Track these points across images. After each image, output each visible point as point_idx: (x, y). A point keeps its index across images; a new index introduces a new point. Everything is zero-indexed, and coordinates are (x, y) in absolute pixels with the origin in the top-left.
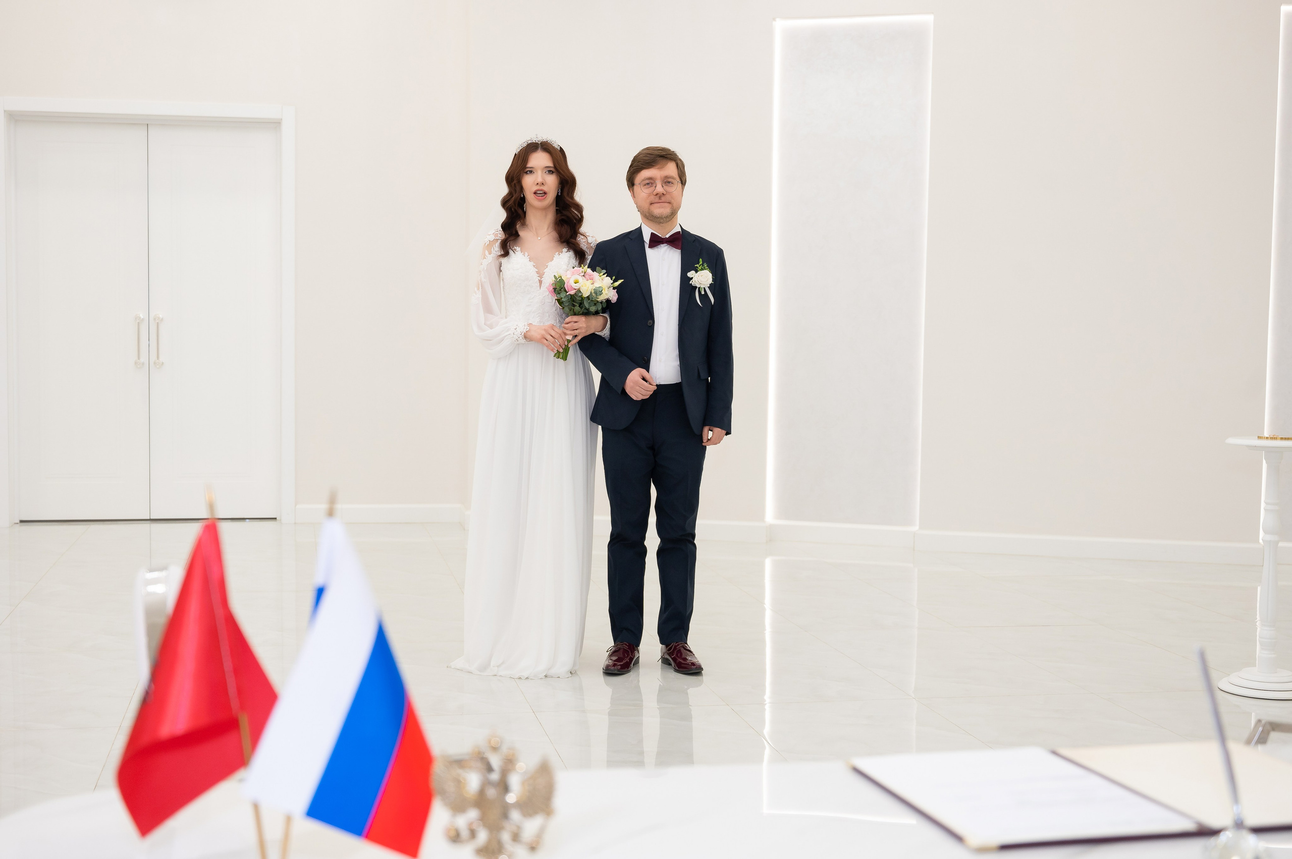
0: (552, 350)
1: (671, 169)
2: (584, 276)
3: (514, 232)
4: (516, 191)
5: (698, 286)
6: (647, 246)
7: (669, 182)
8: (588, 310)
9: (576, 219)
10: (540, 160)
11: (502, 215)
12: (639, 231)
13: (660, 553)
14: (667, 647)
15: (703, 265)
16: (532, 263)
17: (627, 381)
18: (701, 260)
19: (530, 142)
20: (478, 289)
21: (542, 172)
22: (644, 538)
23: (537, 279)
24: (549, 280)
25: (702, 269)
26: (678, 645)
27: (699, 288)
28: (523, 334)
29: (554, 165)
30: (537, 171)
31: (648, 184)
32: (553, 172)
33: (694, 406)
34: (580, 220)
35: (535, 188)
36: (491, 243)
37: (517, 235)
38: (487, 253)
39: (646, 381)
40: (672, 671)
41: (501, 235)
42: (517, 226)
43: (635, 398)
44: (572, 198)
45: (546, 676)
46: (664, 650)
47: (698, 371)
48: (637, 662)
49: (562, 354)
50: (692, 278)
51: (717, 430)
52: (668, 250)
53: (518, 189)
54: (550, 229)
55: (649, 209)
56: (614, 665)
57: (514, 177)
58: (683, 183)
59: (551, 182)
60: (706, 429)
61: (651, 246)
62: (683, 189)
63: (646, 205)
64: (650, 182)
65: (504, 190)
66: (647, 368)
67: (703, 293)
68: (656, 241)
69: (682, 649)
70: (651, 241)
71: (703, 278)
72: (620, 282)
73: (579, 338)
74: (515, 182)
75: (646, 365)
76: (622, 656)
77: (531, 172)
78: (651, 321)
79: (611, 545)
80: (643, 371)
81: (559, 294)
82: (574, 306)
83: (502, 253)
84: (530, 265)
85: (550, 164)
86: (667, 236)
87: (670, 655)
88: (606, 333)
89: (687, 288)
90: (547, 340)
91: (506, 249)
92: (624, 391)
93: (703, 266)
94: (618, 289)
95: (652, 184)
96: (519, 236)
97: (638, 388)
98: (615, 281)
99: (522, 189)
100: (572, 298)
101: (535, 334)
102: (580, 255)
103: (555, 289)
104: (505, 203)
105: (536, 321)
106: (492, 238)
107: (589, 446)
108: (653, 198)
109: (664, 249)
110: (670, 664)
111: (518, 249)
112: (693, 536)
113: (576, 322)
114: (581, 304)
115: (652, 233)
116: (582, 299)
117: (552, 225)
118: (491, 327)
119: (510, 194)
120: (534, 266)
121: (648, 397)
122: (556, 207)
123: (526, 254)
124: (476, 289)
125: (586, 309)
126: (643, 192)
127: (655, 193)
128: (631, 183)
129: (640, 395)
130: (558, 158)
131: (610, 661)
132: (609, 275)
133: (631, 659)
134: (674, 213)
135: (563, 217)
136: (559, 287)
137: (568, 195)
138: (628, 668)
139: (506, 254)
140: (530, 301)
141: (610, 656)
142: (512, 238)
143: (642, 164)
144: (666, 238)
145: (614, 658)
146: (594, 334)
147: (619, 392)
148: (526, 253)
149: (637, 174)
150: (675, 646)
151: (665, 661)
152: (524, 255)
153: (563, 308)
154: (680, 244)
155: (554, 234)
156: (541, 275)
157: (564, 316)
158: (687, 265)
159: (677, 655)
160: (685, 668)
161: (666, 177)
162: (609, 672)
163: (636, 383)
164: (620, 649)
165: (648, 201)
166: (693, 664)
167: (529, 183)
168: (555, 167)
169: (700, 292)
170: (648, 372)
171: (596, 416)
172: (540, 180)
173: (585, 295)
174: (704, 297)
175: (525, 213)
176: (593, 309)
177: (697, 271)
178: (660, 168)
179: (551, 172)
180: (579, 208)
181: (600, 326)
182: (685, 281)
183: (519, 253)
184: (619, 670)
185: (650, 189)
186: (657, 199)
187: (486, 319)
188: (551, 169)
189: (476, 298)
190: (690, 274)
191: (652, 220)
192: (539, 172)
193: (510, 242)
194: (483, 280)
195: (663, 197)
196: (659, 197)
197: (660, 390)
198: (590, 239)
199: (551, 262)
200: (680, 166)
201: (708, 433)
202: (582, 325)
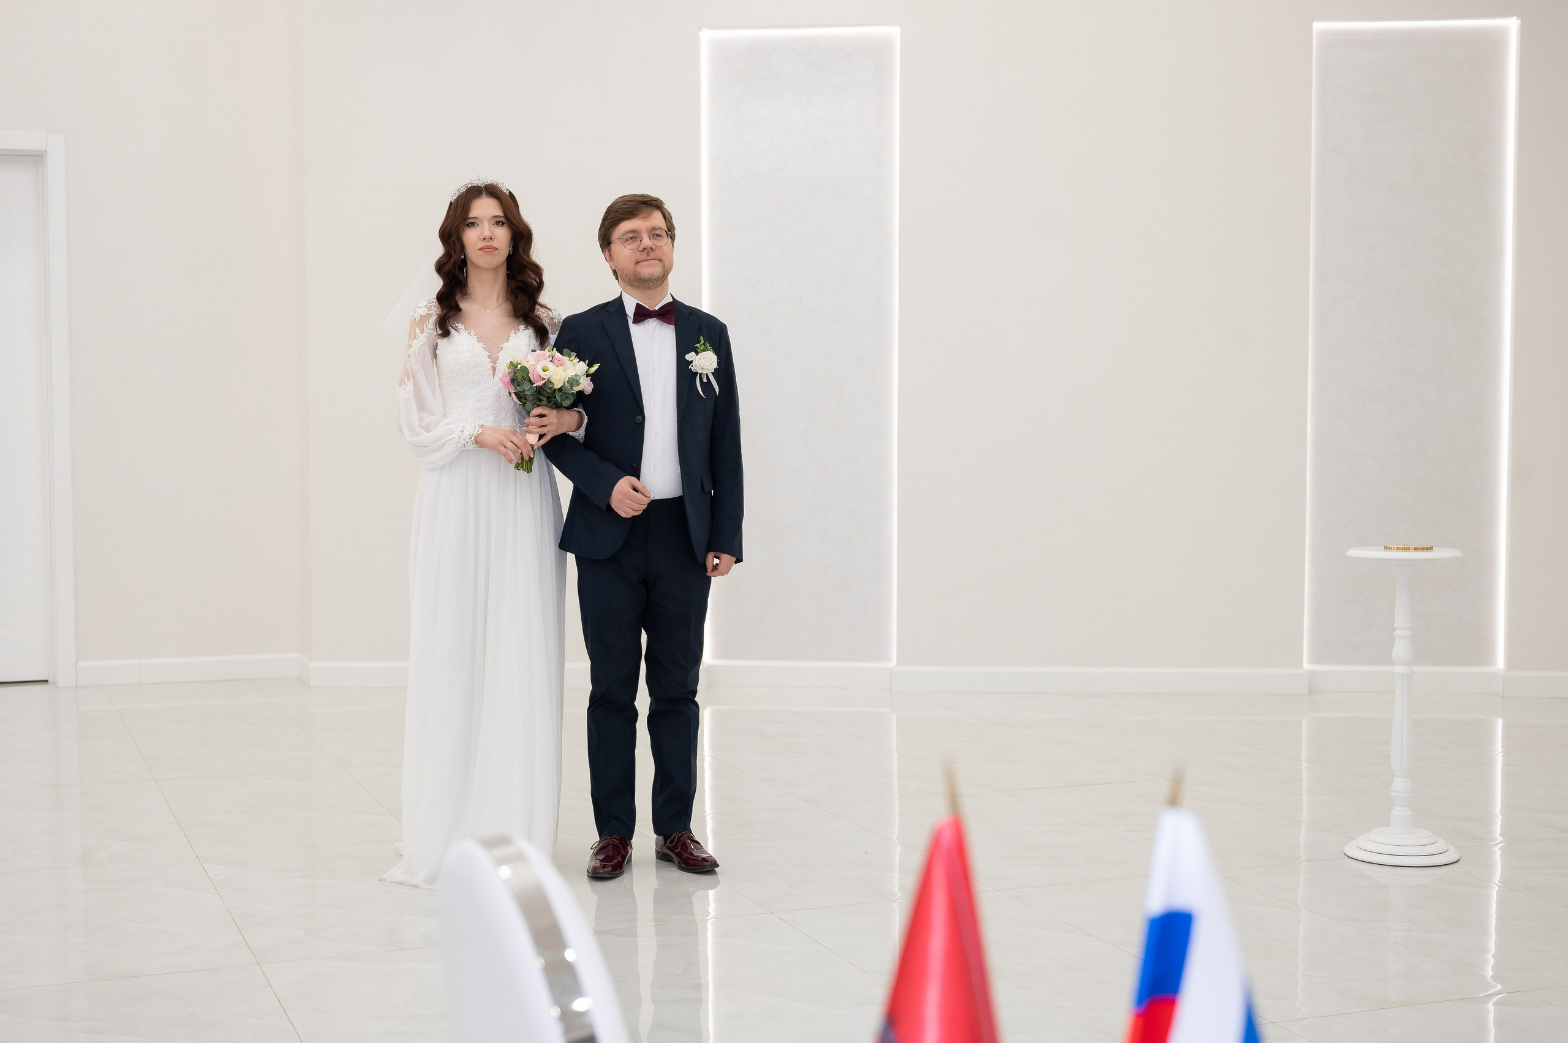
0: (511, 461)
1: (657, 219)
2: (551, 361)
3: (454, 305)
4: (453, 250)
5: (700, 371)
6: (630, 321)
7: (658, 235)
9: (533, 285)
10: (485, 209)
11: (437, 283)
12: (619, 303)
13: (655, 717)
14: (666, 839)
15: (704, 344)
16: (481, 345)
17: (613, 493)
18: (702, 337)
19: (470, 186)
20: (409, 379)
21: (489, 223)
23: (489, 365)
24: (503, 368)
25: (704, 350)
26: (682, 836)
27: (701, 374)
28: (473, 438)
29: (505, 214)
30: (482, 223)
31: (631, 238)
32: (503, 224)
33: (698, 526)
35: (481, 244)
36: (424, 318)
37: (458, 309)
38: (418, 331)
39: (638, 493)
40: (676, 868)
41: (435, 311)
42: (457, 298)
43: (623, 515)
44: (528, 256)
46: (661, 842)
47: (702, 481)
48: (630, 860)
49: (525, 464)
50: (692, 362)
51: (726, 557)
52: (658, 327)
53: (458, 247)
54: (500, 299)
55: (635, 271)
56: (604, 867)
57: (452, 230)
58: (673, 238)
59: (502, 236)
60: (711, 555)
61: (636, 321)
62: (674, 246)
63: (625, 266)
64: (634, 236)
66: (638, 478)
67: (705, 380)
68: (642, 314)
69: (685, 839)
70: (636, 314)
71: (705, 362)
72: (596, 367)
73: (545, 440)
74: (454, 238)
75: (636, 472)
76: (611, 853)
77: (473, 224)
78: (640, 417)
79: (591, 712)
80: (633, 479)
81: (519, 385)
83: (440, 332)
84: (479, 347)
85: (498, 212)
86: (657, 308)
87: (668, 848)
88: (580, 434)
89: (685, 375)
90: (505, 447)
91: (444, 327)
92: (609, 508)
93: (705, 346)
94: (593, 377)
95: (636, 238)
96: (461, 310)
97: (628, 501)
98: (590, 365)
99: (463, 247)
100: (540, 390)
101: (490, 438)
102: (541, 334)
103: (513, 381)
104: (441, 267)
105: (489, 421)
106: (424, 312)
108: (635, 256)
109: (652, 324)
110: (669, 861)
111: (460, 326)
112: (694, 693)
114: (551, 396)
115: (637, 304)
116: (553, 390)
117: (503, 295)
118: (428, 430)
119: (447, 255)
120: (485, 348)
121: (640, 513)
122: (509, 267)
123: (473, 333)
124: (406, 379)
126: (621, 250)
127: (641, 248)
129: (632, 511)
130: (508, 206)
131: (597, 861)
132: (581, 358)
133: (624, 857)
135: (519, 284)
136: (518, 377)
137: (524, 251)
138: (621, 870)
139: (446, 334)
140: (481, 394)
141: (596, 854)
142: (453, 313)
143: (621, 214)
144: (655, 311)
145: (601, 857)
147: (604, 509)
148: (472, 331)
149: (615, 228)
150: (679, 838)
151: (661, 856)
152: (469, 334)
153: (524, 404)
154: (674, 318)
155: (507, 307)
156: (494, 360)
158: (685, 345)
159: (682, 849)
160: (692, 865)
161: (654, 229)
162: (596, 876)
163: (626, 495)
164: (608, 845)
165: (633, 260)
166: (704, 860)
167: (472, 238)
168: (506, 216)
169: (701, 380)
170: (639, 482)
171: (567, 542)
172: (487, 233)
173: (557, 386)
174: (707, 386)
175: (466, 278)
177: (697, 353)
178: (644, 219)
179: (498, 225)
180: (537, 270)
181: (574, 424)
182: (683, 366)
183: (462, 331)
184: (609, 873)
185: (635, 245)
186: (644, 256)
187: (421, 419)
188: (502, 219)
189: (406, 392)
190: (689, 357)
191: (635, 287)
192: (486, 224)
193: (449, 318)
194: (415, 367)
195: (652, 255)
196: (648, 254)
197: (655, 506)
198: (555, 314)
199: (505, 345)
200: (667, 217)
201: (712, 561)
202: (555, 421)
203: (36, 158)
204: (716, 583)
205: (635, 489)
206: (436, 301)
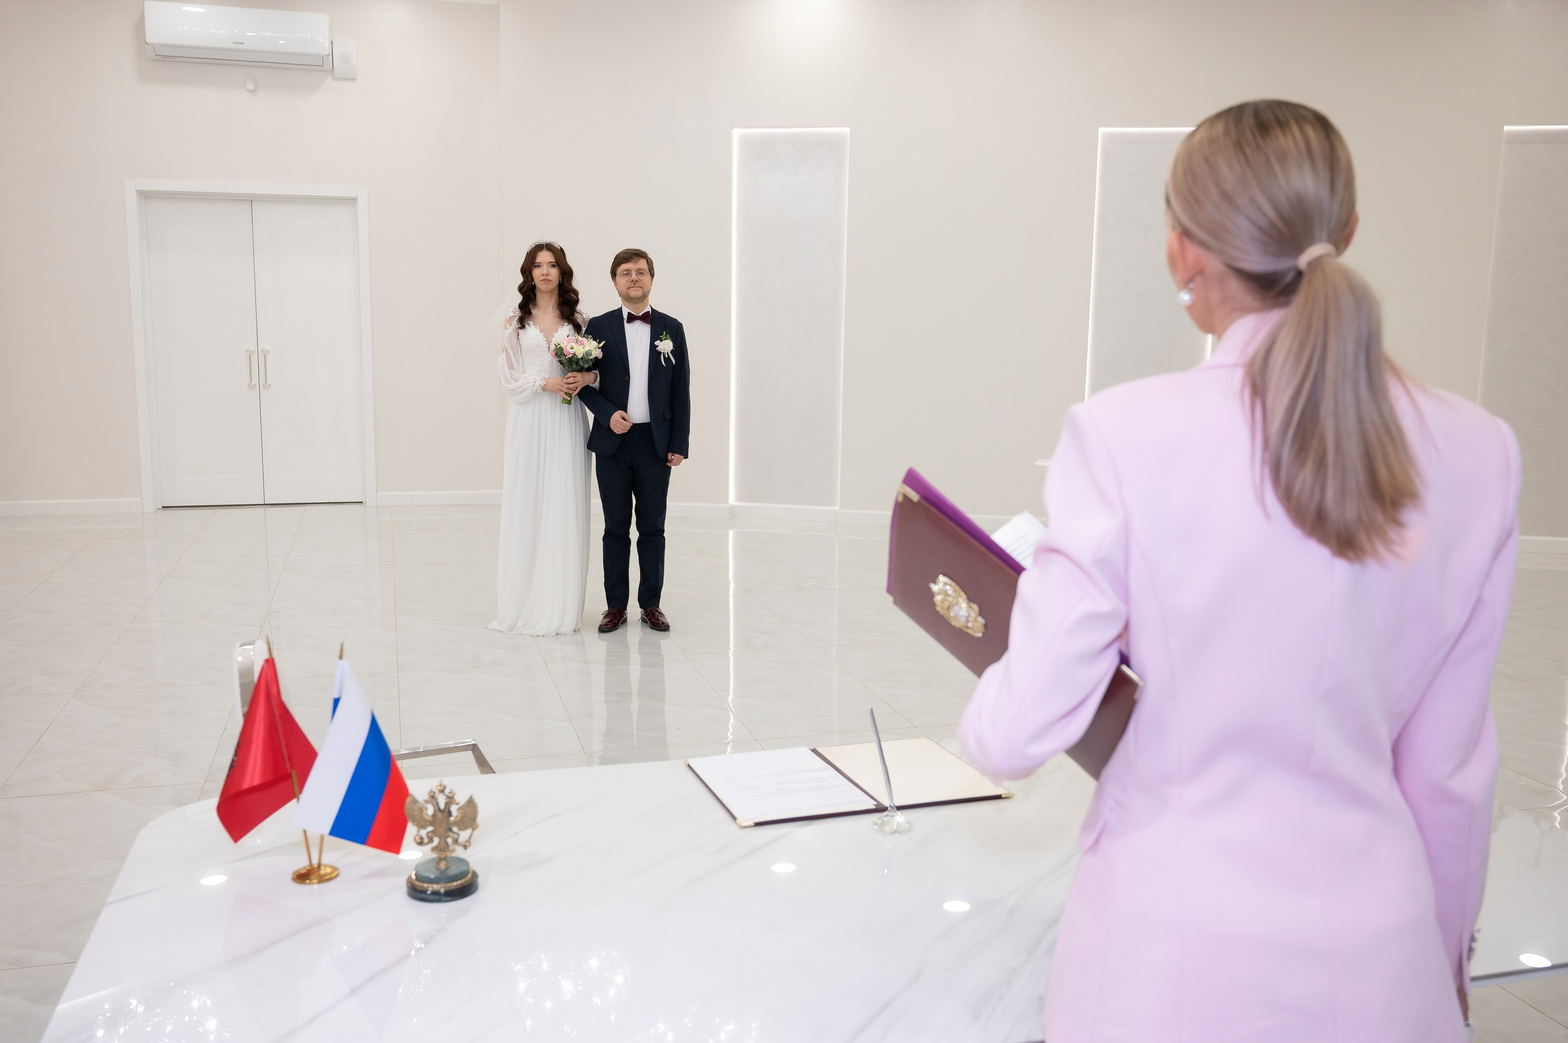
1: (642, 264)
2: (579, 342)
3: (528, 310)
4: (528, 280)
5: (663, 352)
6: (625, 321)
7: (642, 273)
8: (583, 367)
9: (573, 301)
10: (545, 257)
11: (519, 298)
12: (620, 310)
13: (640, 543)
14: (645, 610)
15: (666, 336)
16: (542, 333)
17: (612, 420)
18: (665, 331)
19: (537, 244)
20: (503, 352)
21: (547, 266)
22: (629, 533)
23: (545, 346)
24: (553, 347)
25: (665, 339)
26: (653, 609)
28: (541, 386)
29: (556, 260)
30: (543, 265)
31: (626, 274)
32: (555, 266)
33: (659, 437)
34: (577, 301)
35: (542, 278)
36: (512, 318)
37: (530, 313)
38: (508, 325)
39: (625, 420)
40: (648, 627)
41: (518, 313)
42: (530, 306)
43: (617, 433)
44: (570, 284)
45: (556, 634)
46: (643, 613)
47: (664, 415)
48: (625, 621)
50: (658, 346)
51: (678, 455)
52: (641, 325)
53: (530, 279)
54: (554, 308)
55: (627, 292)
56: (606, 625)
57: (527, 269)
58: (652, 275)
59: (554, 273)
60: (669, 454)
61: (628, 322)
62: (652, 281)
63: (624, 289)
64: (628, 273)
65: (520, 279)
66: (626, 411)
67: (667, 356)
68: (632, 318)
69: (655, 612)
70: (628, 318)
71: (666, 346)
73: (579, 389)
74: (527, 273)
75: (625, 409)
76: (613, 618)
77: (539, 266)
78: (628, 378)
79: (605, 538)
80: (623, 413)
82: (572, 365)
83: (520, 326)
84: (540, 334)
85: (553, 260)
86: (640, 315)
87: (646, 616)
88: (596, 385)
89: (654, 353)
90: (556, 390)
91: (522, 323)
92: (610, 427)
94: (602, 350)
95: (630, 274)
96: (532, 313)
97: (619, 425)
98: (600, 343)
99: (532, 279)
100: (570, 360)
101: (549, 385)
102: (577, 328)
103: (556, 354)
104: (521, 289)
105: (546, 377)
106: (512, 314)
107: (587, 464)
108: (629, 284)
109: (638, 324)
110: (647, 623)
111: (531, 323)
112: (663, 531)
113: (574, 377)
114: (577, 363)
115: (629, 312)
116: (578, 359)
117: (555, 305)
118: (515, 381)
119: (524, 282)
120: (543, 335)
121: (627, 431)
122: (559, 290)
123: (538, 327)
125: (581, 366)
126: (622, 280)
127: (631, 281)
128: (614, 274)
129: (621, 430)
130: (559, 256)
131: (604, 621)
133: (619, 621)
134: (644, 297)
135: (564, 299)
136: (559, 353)
137: (567, 282)
138: (618, 626)
139: (523, 327)
140: (541, 360)
141: (604, 618)
142: (527, 315)
143: (622, 261)
145: (607, 620)
146: (588, 386)
147: (607, 428)
149: (618, 268)
150: (651, 610)
151: (643, 620)
152: (536, 327)
153: (564, 367)
154: (650, 320)
155: (557, 312)
156: (549, 343)
157: (566, 372)
158: (655, 336)
159: (652, 617)
160: (658, 626)
161: (639, 269)
162: (603, 629)
163: (617, 422)
164: (611, 613)
165: (628, 287)
166: (663, 623)
167: (537, 273)
168: (556, 262)
169: (664, 356)
170: (626, 413)
171: (591, 445)
172: (545, 272)
173: (580, 356)
174: (667, 359)
175: (535, 296)
176: (586, 366)
177: (661, 341)
178: (636, 262)
179: (553, 266)
180: (576, 293)
181: (592, 379)
182: (653, 349)
183: (532, 326)
184: (608, 628)
185: (628, 278)
186: (632, 285)
187: (511, 375)
188: (554, 264)
189: (502, 358)
190: (657, 343)
191: (629, 302)
192: (545, 266)
193: (524, 318)
194: (506, 345)
195: (637, 284)
196: (634, 284)
197: (635, 427)
198: (585, 316)
199: (555, 334)
200: (650, 263)
201: (670, 456)
202: (580, 379)
203: (352, 201)
204: (674, 470)
205: (623, 419)
206: (518, 310)
